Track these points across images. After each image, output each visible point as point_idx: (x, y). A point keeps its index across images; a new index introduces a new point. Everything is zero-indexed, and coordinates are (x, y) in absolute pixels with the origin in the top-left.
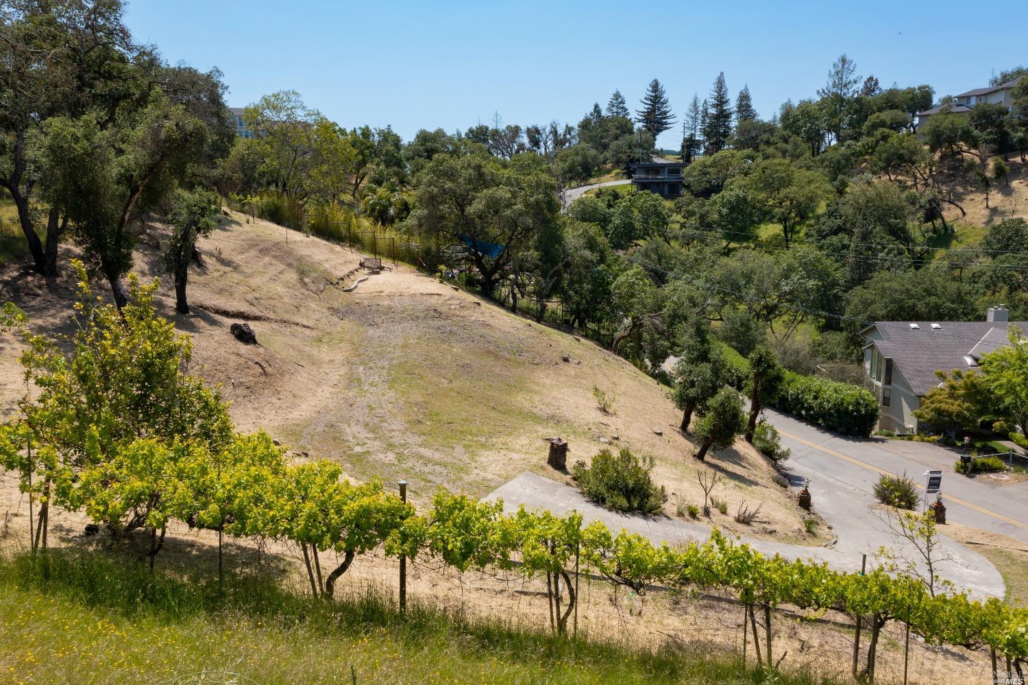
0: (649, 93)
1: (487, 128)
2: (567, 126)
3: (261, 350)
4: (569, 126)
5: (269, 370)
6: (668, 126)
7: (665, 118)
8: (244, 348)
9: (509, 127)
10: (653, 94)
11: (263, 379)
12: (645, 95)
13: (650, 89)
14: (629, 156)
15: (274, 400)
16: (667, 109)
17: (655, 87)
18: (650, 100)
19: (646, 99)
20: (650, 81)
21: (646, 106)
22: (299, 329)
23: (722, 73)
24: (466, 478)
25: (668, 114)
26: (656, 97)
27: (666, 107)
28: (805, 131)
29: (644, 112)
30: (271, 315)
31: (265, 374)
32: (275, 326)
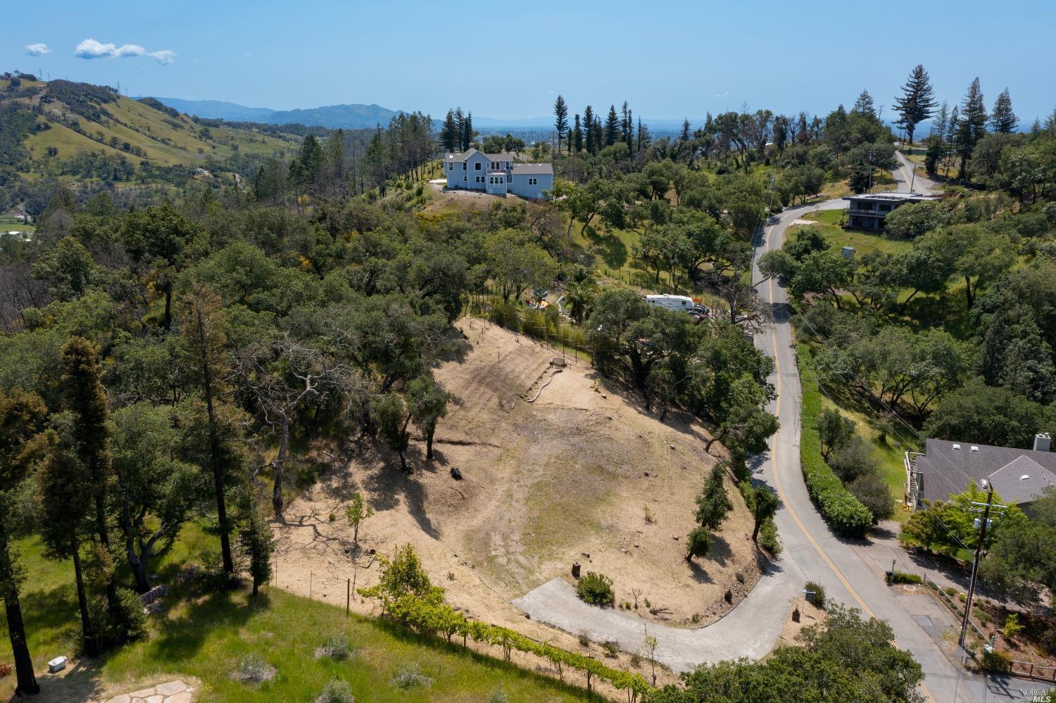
0: (911, 79)
1: (736, 115)
2: (816, 118)
3: (463, 484)
4: (818, 118)
5: (466, 496)
6: (929, 115)
7: (927, 106)
8: (455, 483)
9: (760, 113)
10: (917, 81)
11: (462, 502)
12: (907, 81)
13: (913, 75)
14: (858, 173)
15: (466, 513)
16: (931, 97)
17: (919, 73)
18: (913, 87)
19: (908, 85)
20: (914, 67)
21: (908, 93)
22: (491, 448)
23: (977, 79)
24: (531, 578)
25: (931, 102)
26: (918, 84)
27: (930, 94)
28: (1020, 180)
29: (904, 100)
30: (477, 441)
31: (463, 498)
32: (478, 448)
